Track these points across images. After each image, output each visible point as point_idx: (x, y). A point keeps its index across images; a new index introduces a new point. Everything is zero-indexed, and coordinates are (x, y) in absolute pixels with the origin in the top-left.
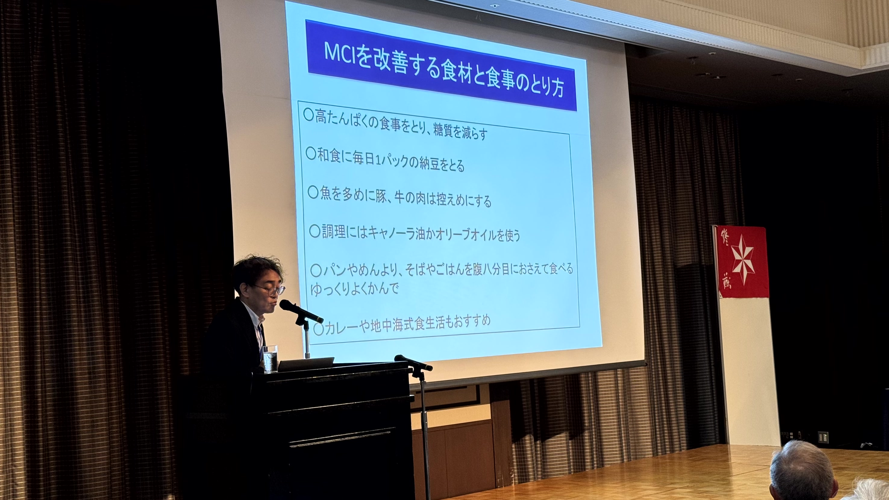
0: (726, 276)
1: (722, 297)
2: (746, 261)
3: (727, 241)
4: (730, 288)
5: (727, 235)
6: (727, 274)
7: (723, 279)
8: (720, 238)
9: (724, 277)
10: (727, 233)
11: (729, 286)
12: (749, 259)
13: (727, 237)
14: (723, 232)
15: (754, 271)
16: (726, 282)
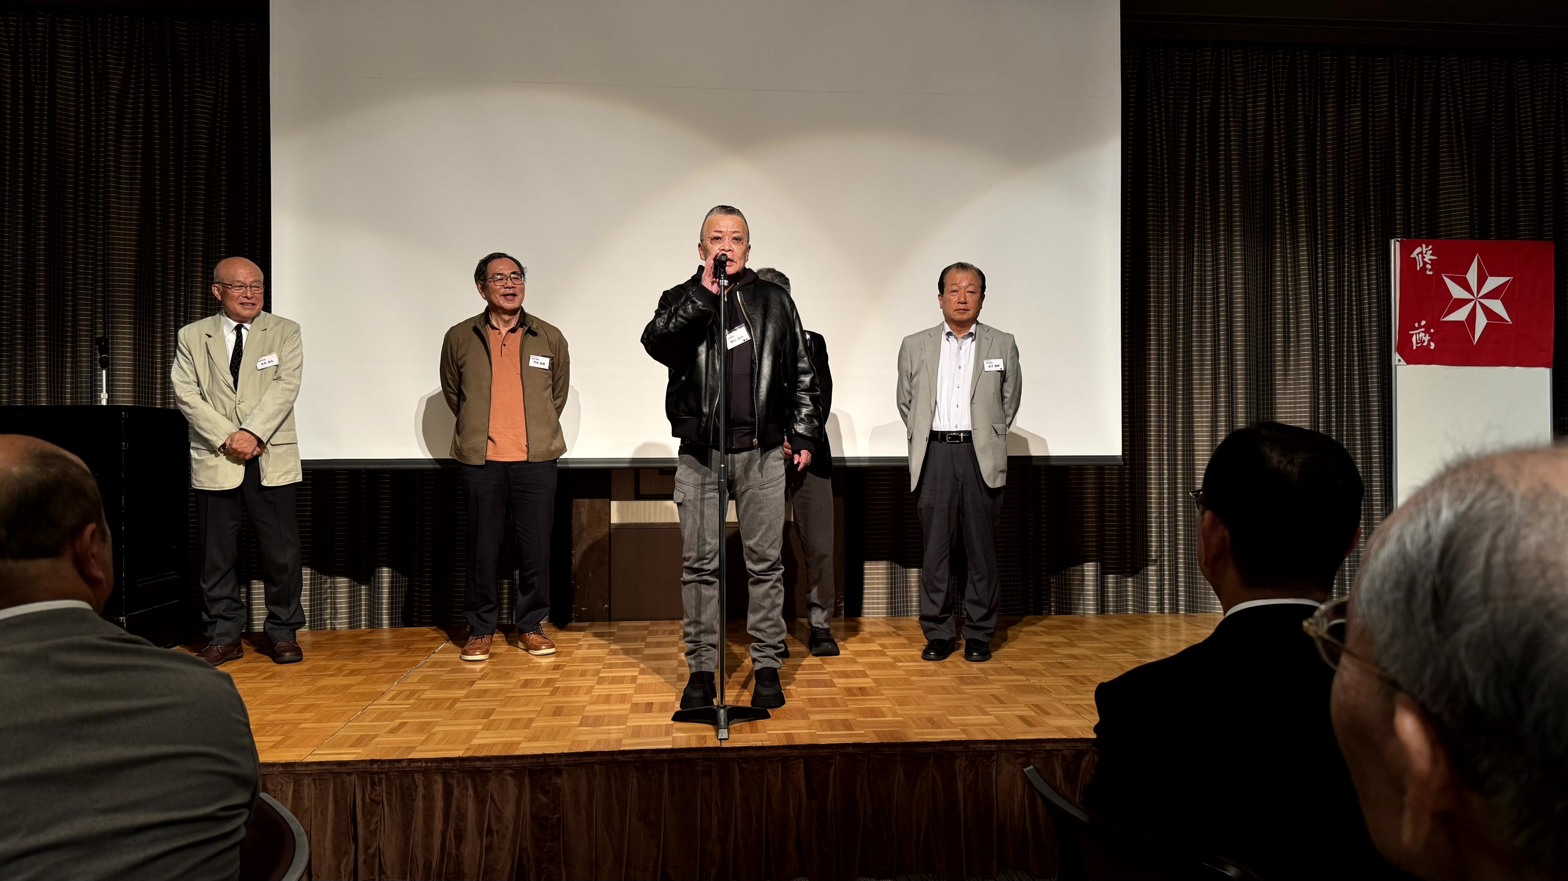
0: (1420, 327)
1: (1403, 362)
2: (1488, 303)
3: (1429, 266)
4: (1433, 346)
5: (1431, 255)
6: (1423, 323)
7: (1411, 332)
8: (1408, 263)
9: (1417, 329)
10: (1431, 252)
11: (1429, 344)
12: (1497, 298)
13: (1430, 260)
14: (1419, 250)
15: (1509, 320)
16: (1420, 337)
